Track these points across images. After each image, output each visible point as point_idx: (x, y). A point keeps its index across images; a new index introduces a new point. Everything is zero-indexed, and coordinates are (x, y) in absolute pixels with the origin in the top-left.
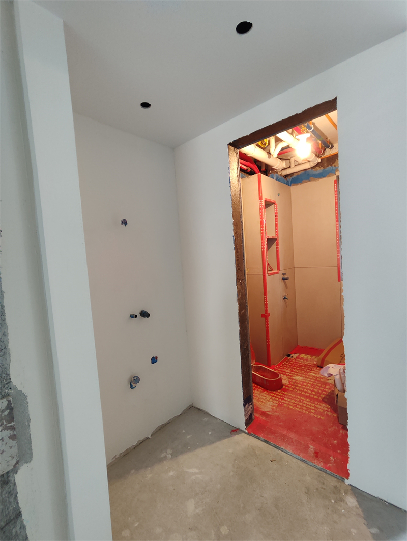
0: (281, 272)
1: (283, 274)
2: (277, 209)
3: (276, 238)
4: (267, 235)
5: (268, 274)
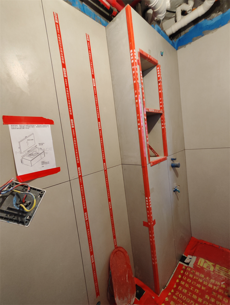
0: (169, 158)
1: (172, 160)
2: (160, 72)
5: (150, 163)
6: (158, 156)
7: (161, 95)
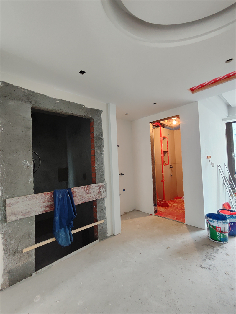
0: (169, 165)
2: (168, 140)
3: (168, 151)
4: (164, 150)
6: (166, 164)
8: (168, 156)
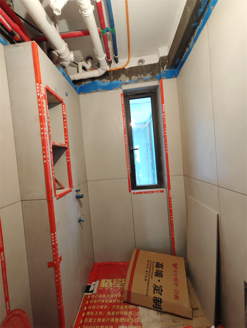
0: (74, 190)
1: (77, 191)
2: (65, 109)
3: (66, 146)
4: (53, 140)
5: (56, 196)
6: (63, 188)
7: (66, 131)
8: (69, 164)
